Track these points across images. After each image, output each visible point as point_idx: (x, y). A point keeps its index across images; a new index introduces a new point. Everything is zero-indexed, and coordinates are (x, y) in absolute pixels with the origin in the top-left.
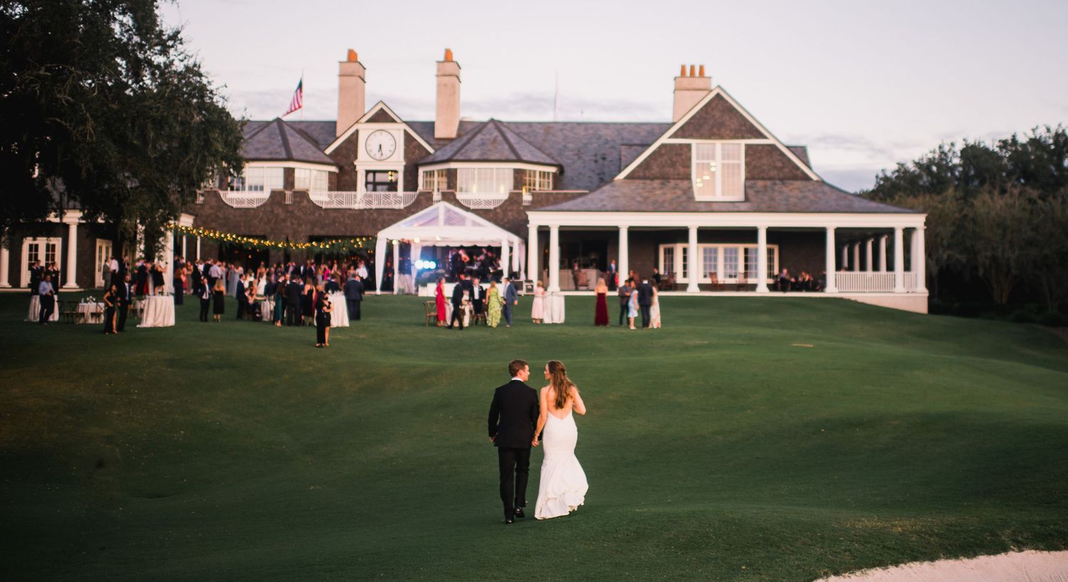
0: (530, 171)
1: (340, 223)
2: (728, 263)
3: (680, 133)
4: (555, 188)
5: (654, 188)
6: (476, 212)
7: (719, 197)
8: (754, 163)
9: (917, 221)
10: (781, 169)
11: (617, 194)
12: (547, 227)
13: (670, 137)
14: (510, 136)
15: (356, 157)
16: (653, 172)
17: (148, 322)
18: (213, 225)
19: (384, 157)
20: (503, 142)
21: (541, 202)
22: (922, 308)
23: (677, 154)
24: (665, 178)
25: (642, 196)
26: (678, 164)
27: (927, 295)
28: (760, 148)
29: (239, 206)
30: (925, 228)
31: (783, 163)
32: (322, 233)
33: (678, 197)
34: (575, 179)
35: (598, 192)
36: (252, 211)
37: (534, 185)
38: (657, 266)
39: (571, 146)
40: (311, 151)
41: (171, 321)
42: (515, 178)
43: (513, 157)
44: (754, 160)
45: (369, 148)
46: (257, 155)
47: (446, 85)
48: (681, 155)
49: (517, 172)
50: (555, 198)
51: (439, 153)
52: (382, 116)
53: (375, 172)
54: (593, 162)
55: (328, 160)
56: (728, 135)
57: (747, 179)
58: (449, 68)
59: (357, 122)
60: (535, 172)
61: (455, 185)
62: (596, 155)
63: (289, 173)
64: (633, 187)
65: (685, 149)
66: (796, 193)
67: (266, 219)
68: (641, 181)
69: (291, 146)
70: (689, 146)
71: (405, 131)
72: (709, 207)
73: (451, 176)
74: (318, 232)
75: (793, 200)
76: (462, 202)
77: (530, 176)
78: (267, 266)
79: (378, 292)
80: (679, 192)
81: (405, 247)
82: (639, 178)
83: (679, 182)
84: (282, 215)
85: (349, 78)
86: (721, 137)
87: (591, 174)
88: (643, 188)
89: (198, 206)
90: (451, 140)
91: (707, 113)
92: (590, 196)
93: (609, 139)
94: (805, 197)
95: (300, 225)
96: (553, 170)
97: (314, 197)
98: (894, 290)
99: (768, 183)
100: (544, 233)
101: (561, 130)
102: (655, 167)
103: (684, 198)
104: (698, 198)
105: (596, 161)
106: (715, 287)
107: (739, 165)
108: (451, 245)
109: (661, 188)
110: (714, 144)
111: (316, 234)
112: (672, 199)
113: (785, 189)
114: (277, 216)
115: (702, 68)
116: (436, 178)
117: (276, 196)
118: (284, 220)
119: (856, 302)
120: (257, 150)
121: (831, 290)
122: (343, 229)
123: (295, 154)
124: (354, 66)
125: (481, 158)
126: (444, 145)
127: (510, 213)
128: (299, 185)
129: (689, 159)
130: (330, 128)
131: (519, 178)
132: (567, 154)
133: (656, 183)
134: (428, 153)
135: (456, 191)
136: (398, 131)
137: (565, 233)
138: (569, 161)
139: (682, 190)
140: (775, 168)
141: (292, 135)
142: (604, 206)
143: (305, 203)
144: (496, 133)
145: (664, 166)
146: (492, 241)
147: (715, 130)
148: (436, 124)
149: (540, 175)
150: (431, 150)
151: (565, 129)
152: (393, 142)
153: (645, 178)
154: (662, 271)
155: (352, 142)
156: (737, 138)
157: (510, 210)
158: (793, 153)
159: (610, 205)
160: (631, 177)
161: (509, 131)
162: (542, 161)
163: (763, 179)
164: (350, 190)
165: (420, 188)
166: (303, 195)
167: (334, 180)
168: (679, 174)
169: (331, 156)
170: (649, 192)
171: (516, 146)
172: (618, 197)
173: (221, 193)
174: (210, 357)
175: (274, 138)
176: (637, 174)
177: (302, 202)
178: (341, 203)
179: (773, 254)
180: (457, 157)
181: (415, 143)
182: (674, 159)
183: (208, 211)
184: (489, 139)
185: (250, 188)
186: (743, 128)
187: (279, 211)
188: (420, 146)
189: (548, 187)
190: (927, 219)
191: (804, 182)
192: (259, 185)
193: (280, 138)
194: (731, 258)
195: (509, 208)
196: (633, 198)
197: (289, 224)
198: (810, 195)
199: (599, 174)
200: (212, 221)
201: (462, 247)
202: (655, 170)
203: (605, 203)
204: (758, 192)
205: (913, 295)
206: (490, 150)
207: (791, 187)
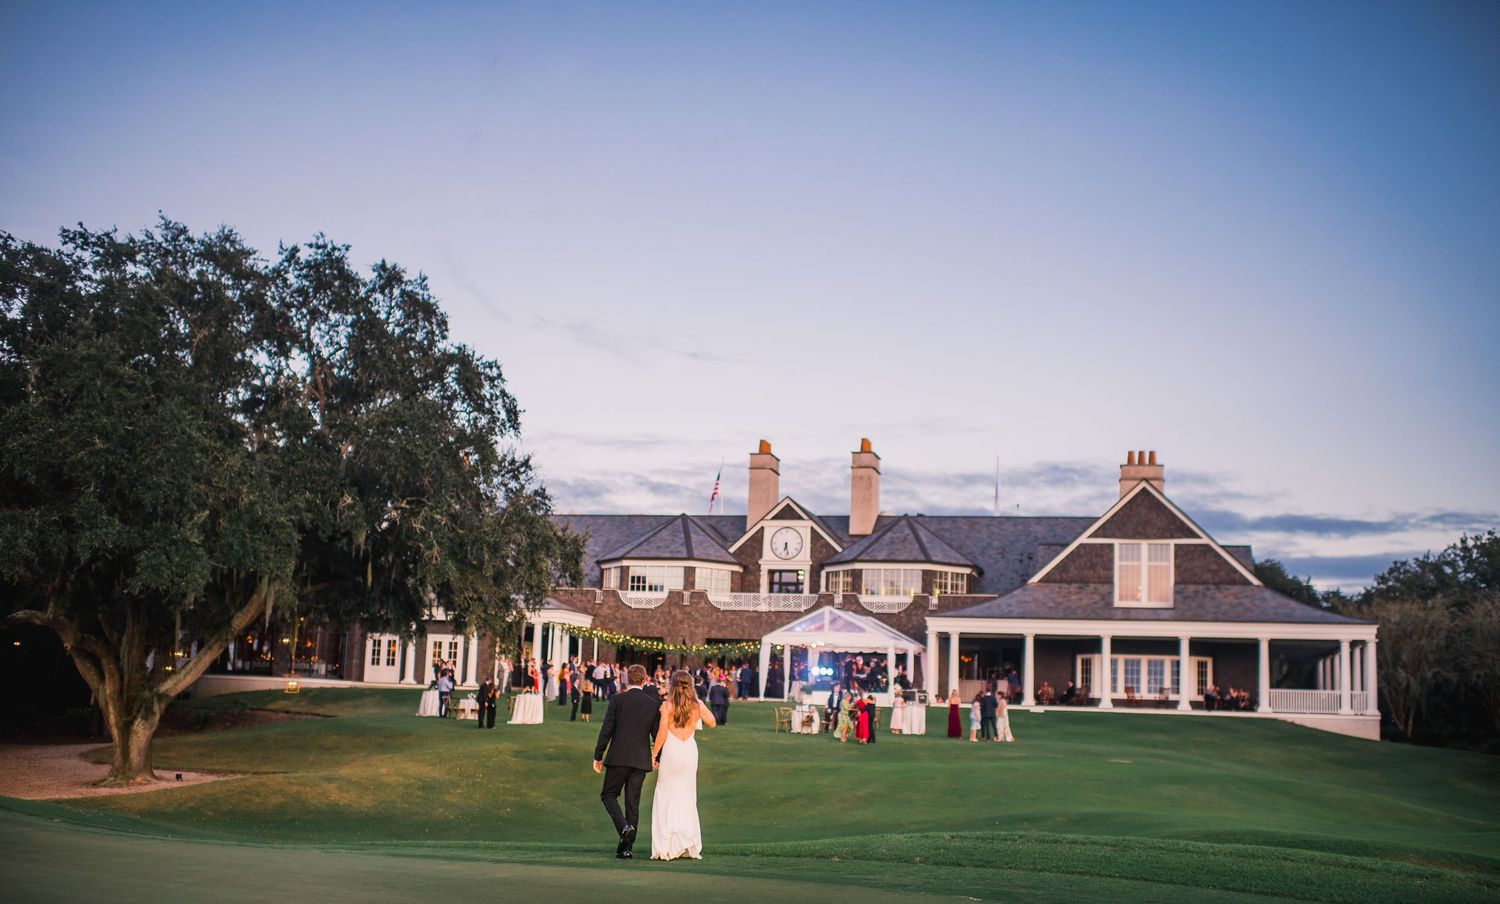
0: (941, 573)
1: (737, 625)
2: (1153, 677)
3: (1100, 532)
4: (969, 592)
5: (1070, 593)
6: (879, 616)
7: (1144, 602)
8: (1185, 565)
9: (1368, 633)
10: (1215, 572)
11: (1027, 598)
12: (947, 633)
13: (1090, 537)
14: (923, 535)
15: (761, 556)
16: (1070, 575)
17: (518, 718)
18: (611, 625)
19: (790, 556)
20: (915, 541)
21: (948, 607)
22: (1374, 734)
23: (1097, 555)
24: (1084, 582)
25: (1054, 602)
26: (1098, 567)
27: (1380, 718)
28: (1192, 548)
29: (637, 606)
30: (1377, 640)
31: (1219, 565)
32: (720, 636)
33: (1095, 603)
34: (996, 581)
35: (1008, 596)
36: (650, 612)
37: (946, 587)
38: (1073, 680)
39: (996, 543)
40: (714, 550)
41: (539, 719)
42: (924, 580)
43: (923, 558)
44: (1185, 562)
45: (774, 547)
46: (659, 554)
47: (861, 478)
48: (1102, 556)
49: (925, 573)
50: (963, 603)
51: (846, 552)
52: (788, 513)
53: (781, 572)
54: (1017, 562)
55: (732, 560)
56: (1155, 535)
57: (1176, 583)
58: (866, 459)
59: (762, 519)
60: (946, 573)
61: (860, 586)
62: (1022, 554)
63: (689, 573)
64: (1047, 592)
65: (1107, 550)
66: (1231, 599)
67: (662, 619)
68: (1058, 585)
69: (693, 545)
70: (1111, 547)
71: (812, 528)
72: (1128, 615)
73: (857, 575)
74: (715, 634)
75: (1225, 607)
76: (865, 606)
77: (941, 578)
78: (663, 669)
79: (762, 698)
80: (1097, 597)
81: (799, 654)
82: (1054, 581)
83: (1099, 586)
84: (680, 616)
85: (759, 471)
86: (1147, 537)
87: (1014, 575)
88: (1059, 593)
89: (597, 606)
90: (863, 536)
91: (1131, 510)
92: (998, 601)
93: (1040, 535)
94: (1240, 604)
95: (697, 627)
96: (967, 571)
97: (712, 598)
98: (1339, 711)
99: (1201, 588)
100: (944, 639)
101: (988, 526)
102: (1073, 569)
103: (1101, 604)
104: (1117, 603)
105: (1021, 561)
106: (1131, 703)
107: (1168, 567)
108: (851, 651)
109: (1077, 593)
110: (1139, 544)
111: (713, 637)
112: (1087, 605)
113: (1218, 595)
114: (675, 616)
115: (1152, 454)
116: (841, 578)
117: (675, 597)
118: (681, 622)
119: (1292, 724)
120: (659, 548)
121: (1264, 710)
122: (741, 632)
123: (696, 553)
124: (766, 458)
125: (887, 558)
126: (854, 543)
127: (914, 618)
128: (699, 586)
129: (1111, 560)
130: (740, 523)
131: (928, 579)
132: (990, 552)
133: (1073, 587)
134: (836, 552)
135: (860, 593)
136: (804, 527)
137: (966, 641)
138: (992, 561)
139: (1101, 595)
140: (1209, 570)
141: (696, 533)
142: (1011, 612)
143: (703, 604)
144: (907, 531)
145: (1083, 569)
146: (877, 648)
147: (1140, 529)
148: (851, 519)
149: (953, 574)
150: (839, 549)
151: (992, 525)
152: (799, 540)
153: (1062, 581)
154: (1079, 684)
155: (758, 538)
156: (1165, 537)
157: (916, 615)
158: (1228, 552)
159: (1016, 611)
160: (1045, 580)
161: (922, 529)
162: (954, 561)
163: (1195, 583)
164: (753, 591)
165: (823, 590)
166: (702, 595)
167: (738, 581)
168: (1099, 578)
169: (734, 554)
170: (1064, 597)
171: (927, 545)
172: (1027, 602)
173: (620, 592)
174: (551, 750)
175: (676, 536)
176: (1053, 577)
177: (700, 603)
178: (740, 604)
179: (1206, 667)
180: (863, 557)
181: (822, 542)
182: (1095, 561)
183: (605, 611)
184: (899, 538)
185: (651, 588)
186: (1172, 527)
187: (676, 612)
188: (827, 544)
189: (962, 589)
190: (1378, 629)
191: (1242, 588)
192: (659, 584)
193: (683, 536)
194: (1156, 671)
195: (914, 612)
196: (1044, 604)
197: (686, 626)
198: (1247, 602)
199: (1022, 576)
200: (610, 621)
201: (861, 654)
202: (1073, 572)
203: (1012, 608)
204: (1187, 598)
205: (1362, 717)
206: (898, 550)
207: (1226, 592)
